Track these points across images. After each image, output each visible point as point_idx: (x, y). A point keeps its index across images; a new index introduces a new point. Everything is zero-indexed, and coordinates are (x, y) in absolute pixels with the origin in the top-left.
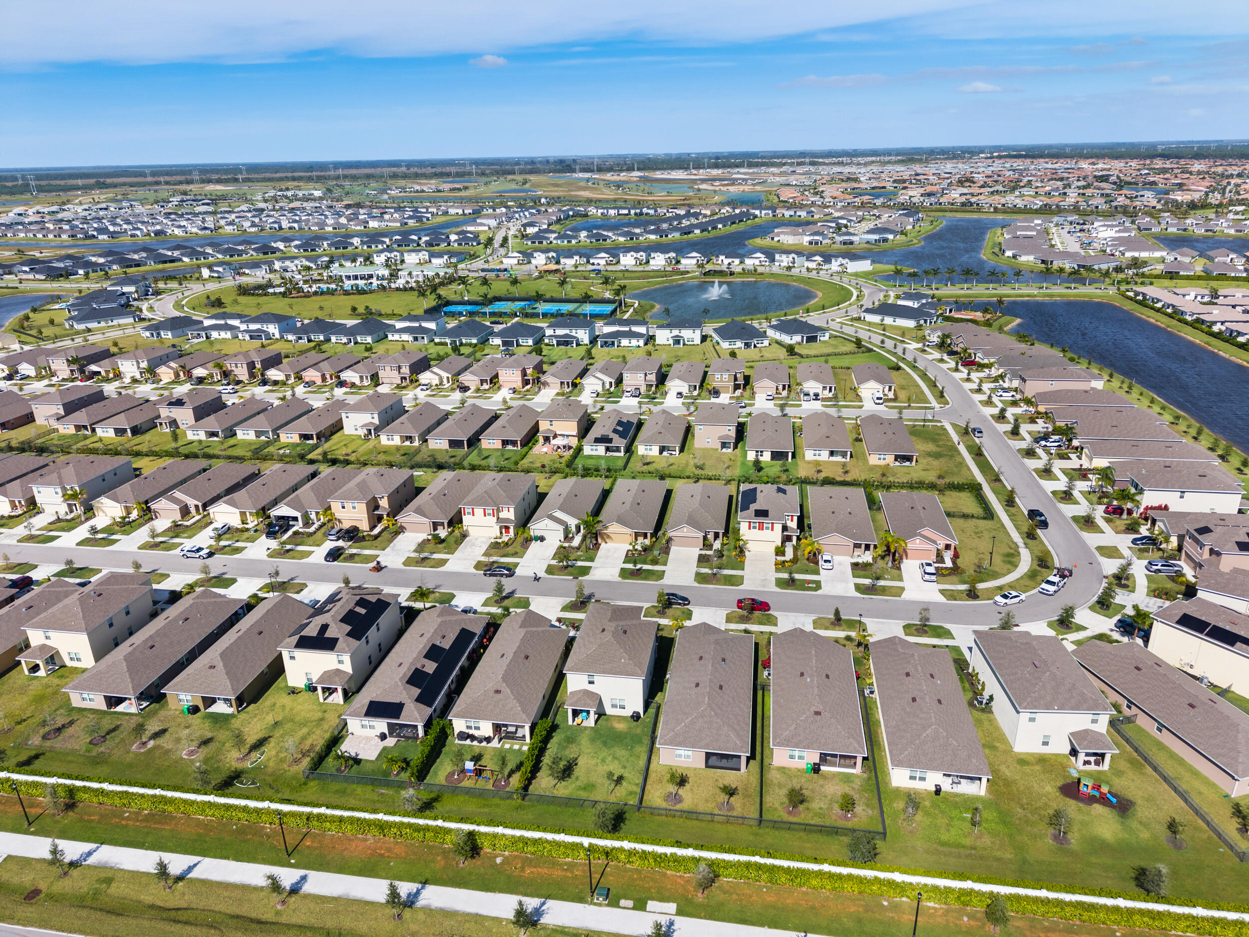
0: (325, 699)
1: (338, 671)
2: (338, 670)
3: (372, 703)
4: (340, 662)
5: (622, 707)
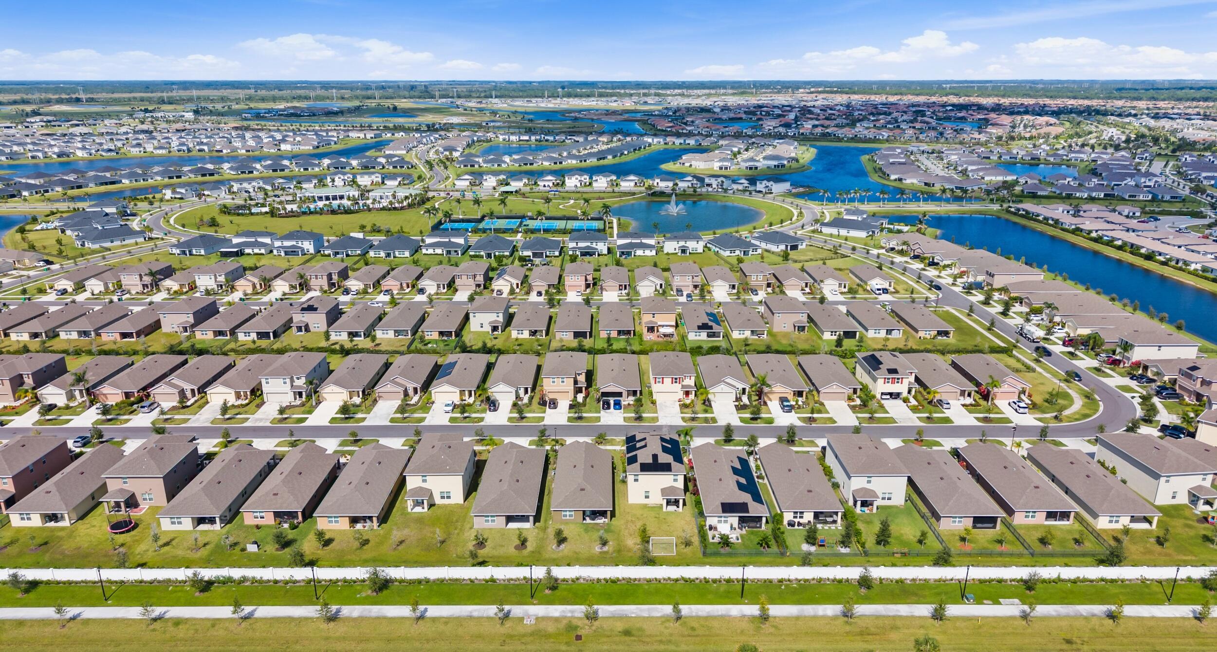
0: (666, 509)
2: (673, 487)
3: (723, 504)
4: (675, 480)
5: (889, 499)
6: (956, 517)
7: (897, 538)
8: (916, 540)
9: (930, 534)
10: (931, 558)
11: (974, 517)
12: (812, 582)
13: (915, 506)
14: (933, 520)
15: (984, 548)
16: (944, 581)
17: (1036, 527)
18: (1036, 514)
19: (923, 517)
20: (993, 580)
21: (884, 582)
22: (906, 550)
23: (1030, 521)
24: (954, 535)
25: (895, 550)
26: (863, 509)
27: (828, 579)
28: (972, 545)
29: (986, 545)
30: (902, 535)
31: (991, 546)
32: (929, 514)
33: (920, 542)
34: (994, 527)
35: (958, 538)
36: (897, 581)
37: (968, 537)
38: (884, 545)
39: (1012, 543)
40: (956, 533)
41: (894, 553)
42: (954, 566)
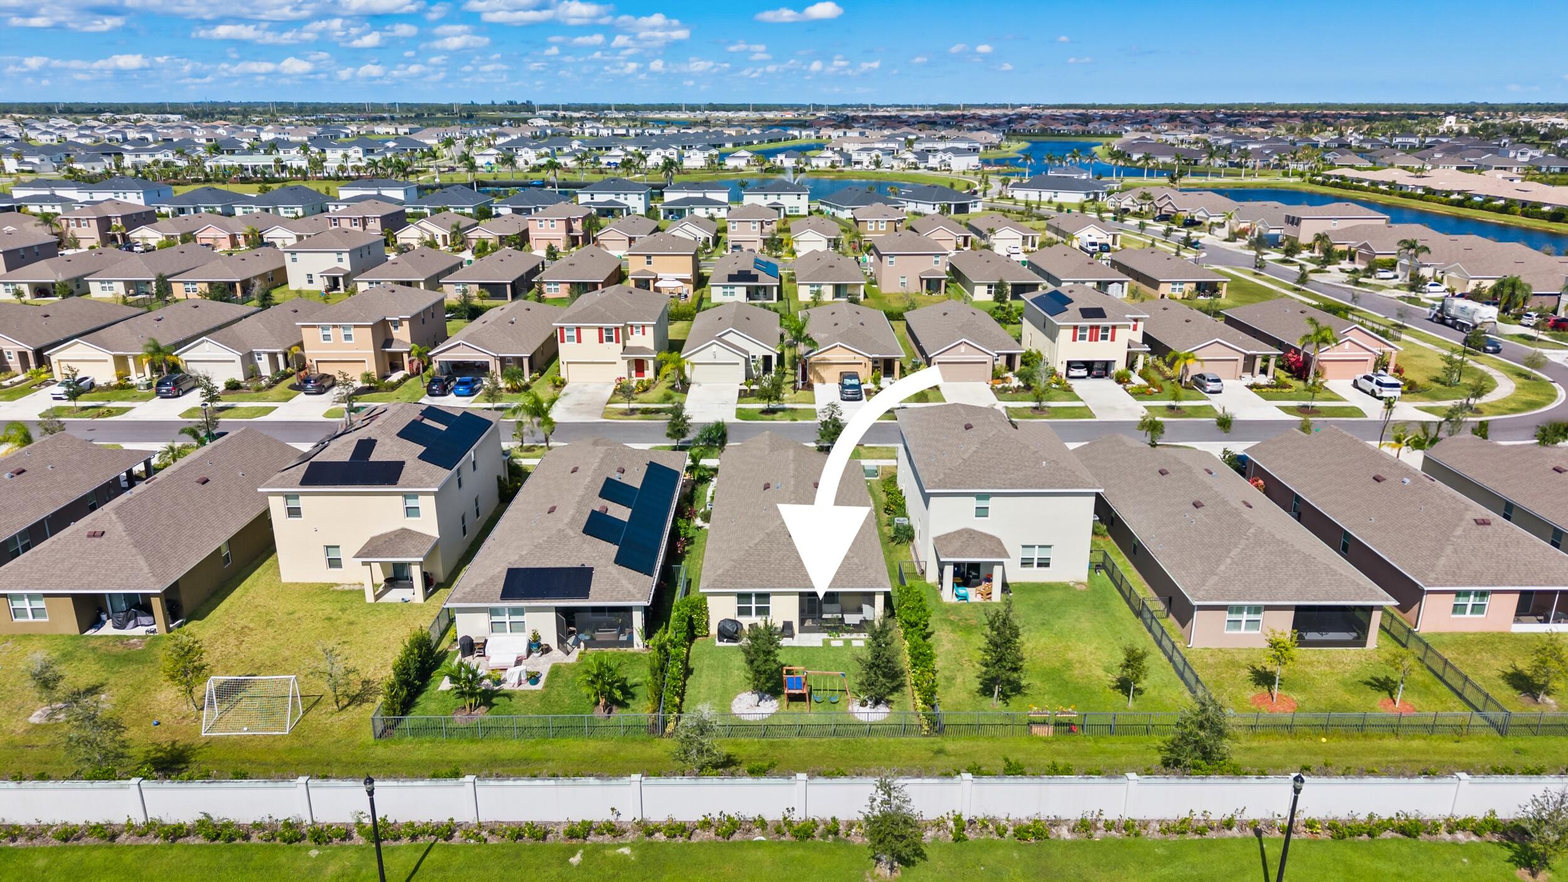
0: (377, 597)
1: (404, 534)
2: (405, 531)
3: (513, 574)
4: (411, 512)
5: (1044, 563)
6: (1239, 609)
7: (1050, 675)
8: (1111, 679)
9: (1156, 661)
10: (1157, 741)
11: (1298, 609)
12: (700, 836)
13: (1119, 583)
14: (1170, 623)
15: (1335, 707)
16: (1201, 832)
17: (1490, 642)
18: (1488, 601)
19: (1139, 614)
20: (1384, 826)
21: (970, 835)
22: (1071, 713)
23: (1470, 623)
24: (1233, 664)
25: (1034, 711)
26: (962, 591)
27: (763, 824)
28: (1296, 696)
29: (1341, 696)
30: (1068, 665)
31: (1355, 700)
32: (1157, 605)
33: (1124, 686)
34: (1361, 641)
35: (1246, 673)
36: (1022, 832)
37: (1280, 671)
38: (1004, 697)
39: (1424, 690)
40: (1242, 658)
41: (1031, 723)
42: (1237, 772)
